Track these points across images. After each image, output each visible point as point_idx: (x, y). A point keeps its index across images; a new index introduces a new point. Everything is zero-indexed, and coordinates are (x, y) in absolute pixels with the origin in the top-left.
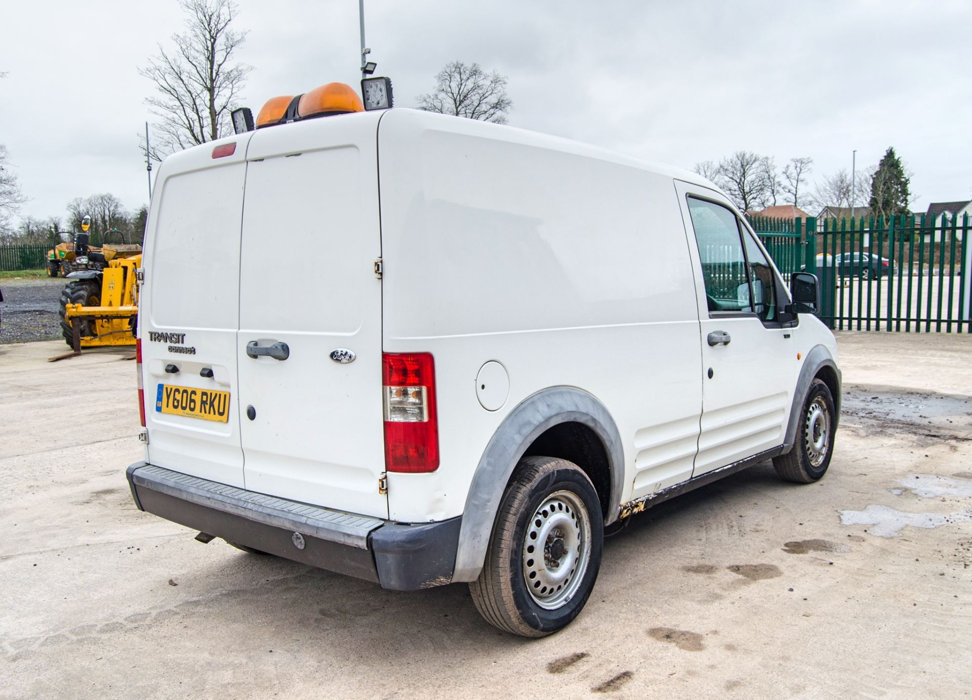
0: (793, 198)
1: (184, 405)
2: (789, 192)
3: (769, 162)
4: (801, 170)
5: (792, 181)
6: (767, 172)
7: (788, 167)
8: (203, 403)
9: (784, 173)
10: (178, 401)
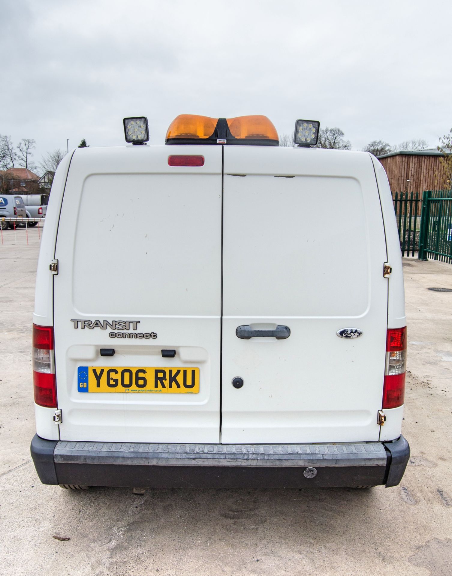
0: (25, 163)
1: (126, 383)
2: (22, 160)
3: (8, 139)
4: (28, 146)
5: (24, 153)
6: (7, 146)
7: (20, 144)
8: (159, 379)
9: (18, 147)
10: (116, 381)
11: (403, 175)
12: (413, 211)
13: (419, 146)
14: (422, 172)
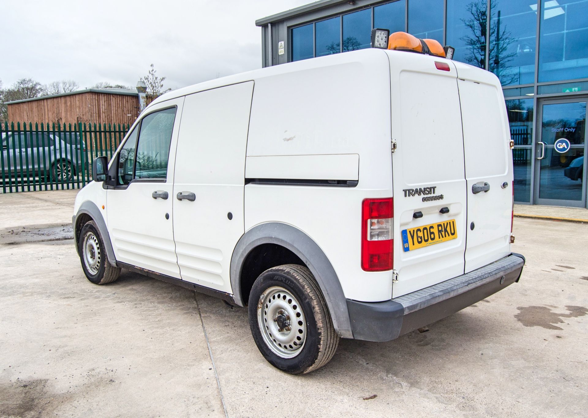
1: (426, 238)
8: (440, 231)
10: (421, 238)
11: (95, 112)
12: (108, 146)
13: (70, 86)
14: (112, 109)
